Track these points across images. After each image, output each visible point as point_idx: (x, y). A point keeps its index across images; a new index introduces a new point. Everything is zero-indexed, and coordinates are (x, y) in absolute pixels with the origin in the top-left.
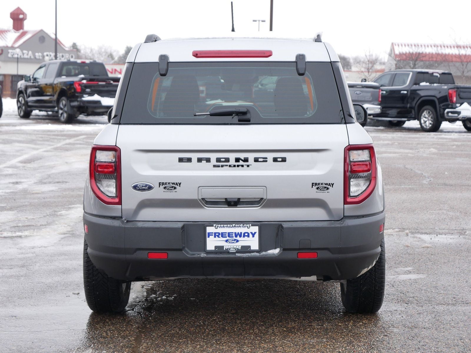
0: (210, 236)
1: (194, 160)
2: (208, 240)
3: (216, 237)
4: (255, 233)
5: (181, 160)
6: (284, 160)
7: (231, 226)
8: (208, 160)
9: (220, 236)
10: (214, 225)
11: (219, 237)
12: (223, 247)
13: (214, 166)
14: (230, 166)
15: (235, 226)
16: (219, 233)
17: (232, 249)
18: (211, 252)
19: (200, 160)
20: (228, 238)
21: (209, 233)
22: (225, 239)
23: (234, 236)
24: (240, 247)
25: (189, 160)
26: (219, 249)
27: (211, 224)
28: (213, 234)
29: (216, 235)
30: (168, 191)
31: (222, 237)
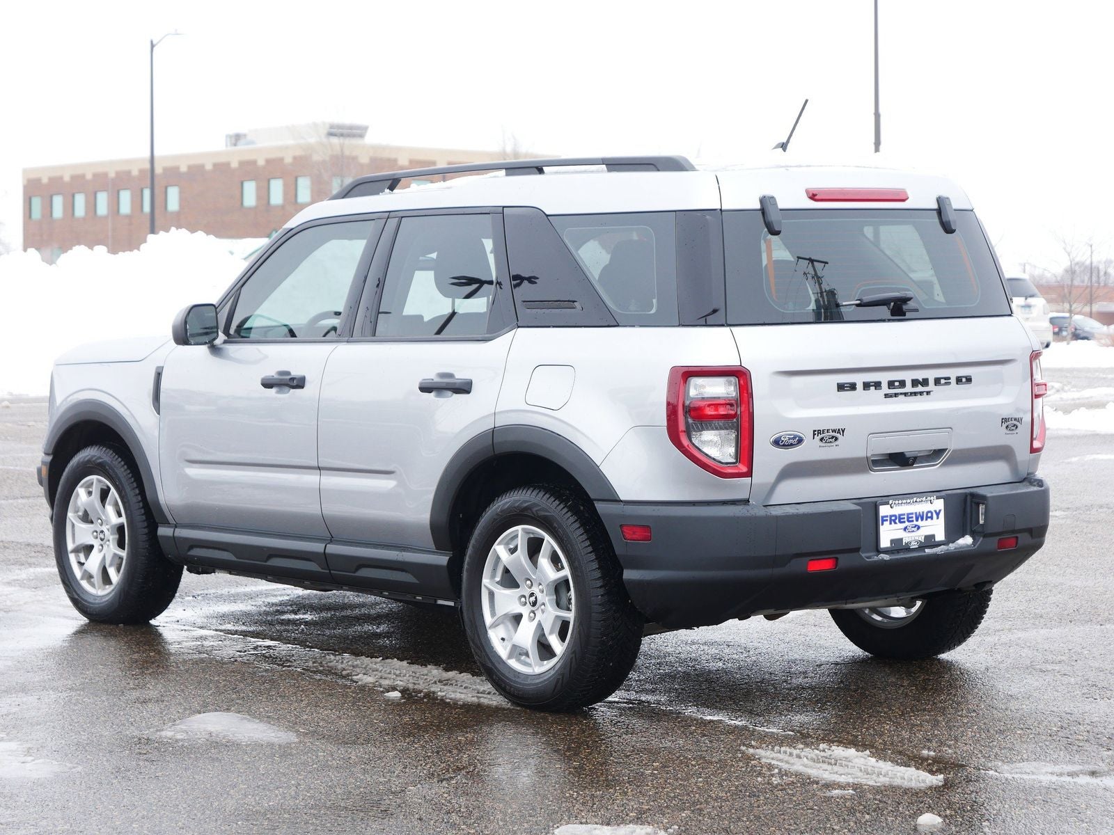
0: (885, 523)
1: (860, 386)
2: (882, 529)
3: (893, 523)
4: (940, 511)
5: (841, 387)
6: (969, 380)
7: (912, 501)
8: (878, 385)
9: (897, 521)
10: (891, 502)
11: (895, 523)
12: (901, 540)
13: (887, 396)
14: (905, 394)
15: (916, 501)
16: (895, 516)
17: (913, 543)
18: (886, 551)
19: (867, 386)
20: (907, 524)
21: (883, 517)
22: (903, 526)
23: (914, 519)
24: (923, 538)
25: (853, 387)
26: (897, 545)
27: (886, 499)
28: (888, 519)
29: (894, 519)
30: (826, 444)
31: (900, 522)
